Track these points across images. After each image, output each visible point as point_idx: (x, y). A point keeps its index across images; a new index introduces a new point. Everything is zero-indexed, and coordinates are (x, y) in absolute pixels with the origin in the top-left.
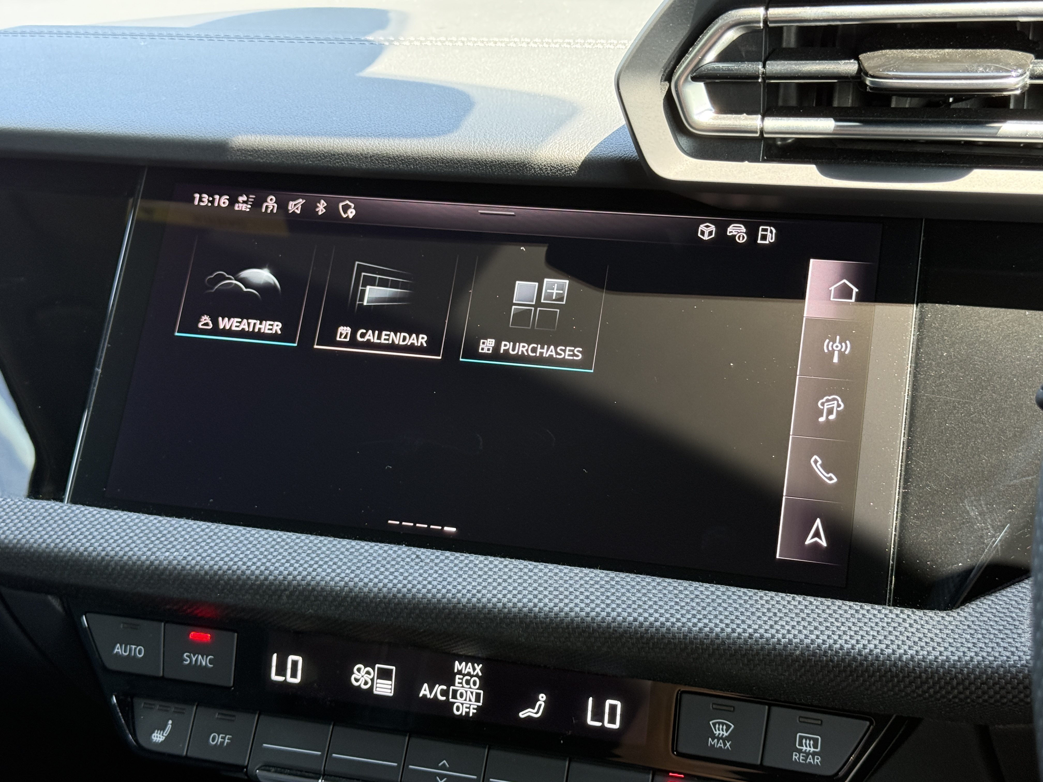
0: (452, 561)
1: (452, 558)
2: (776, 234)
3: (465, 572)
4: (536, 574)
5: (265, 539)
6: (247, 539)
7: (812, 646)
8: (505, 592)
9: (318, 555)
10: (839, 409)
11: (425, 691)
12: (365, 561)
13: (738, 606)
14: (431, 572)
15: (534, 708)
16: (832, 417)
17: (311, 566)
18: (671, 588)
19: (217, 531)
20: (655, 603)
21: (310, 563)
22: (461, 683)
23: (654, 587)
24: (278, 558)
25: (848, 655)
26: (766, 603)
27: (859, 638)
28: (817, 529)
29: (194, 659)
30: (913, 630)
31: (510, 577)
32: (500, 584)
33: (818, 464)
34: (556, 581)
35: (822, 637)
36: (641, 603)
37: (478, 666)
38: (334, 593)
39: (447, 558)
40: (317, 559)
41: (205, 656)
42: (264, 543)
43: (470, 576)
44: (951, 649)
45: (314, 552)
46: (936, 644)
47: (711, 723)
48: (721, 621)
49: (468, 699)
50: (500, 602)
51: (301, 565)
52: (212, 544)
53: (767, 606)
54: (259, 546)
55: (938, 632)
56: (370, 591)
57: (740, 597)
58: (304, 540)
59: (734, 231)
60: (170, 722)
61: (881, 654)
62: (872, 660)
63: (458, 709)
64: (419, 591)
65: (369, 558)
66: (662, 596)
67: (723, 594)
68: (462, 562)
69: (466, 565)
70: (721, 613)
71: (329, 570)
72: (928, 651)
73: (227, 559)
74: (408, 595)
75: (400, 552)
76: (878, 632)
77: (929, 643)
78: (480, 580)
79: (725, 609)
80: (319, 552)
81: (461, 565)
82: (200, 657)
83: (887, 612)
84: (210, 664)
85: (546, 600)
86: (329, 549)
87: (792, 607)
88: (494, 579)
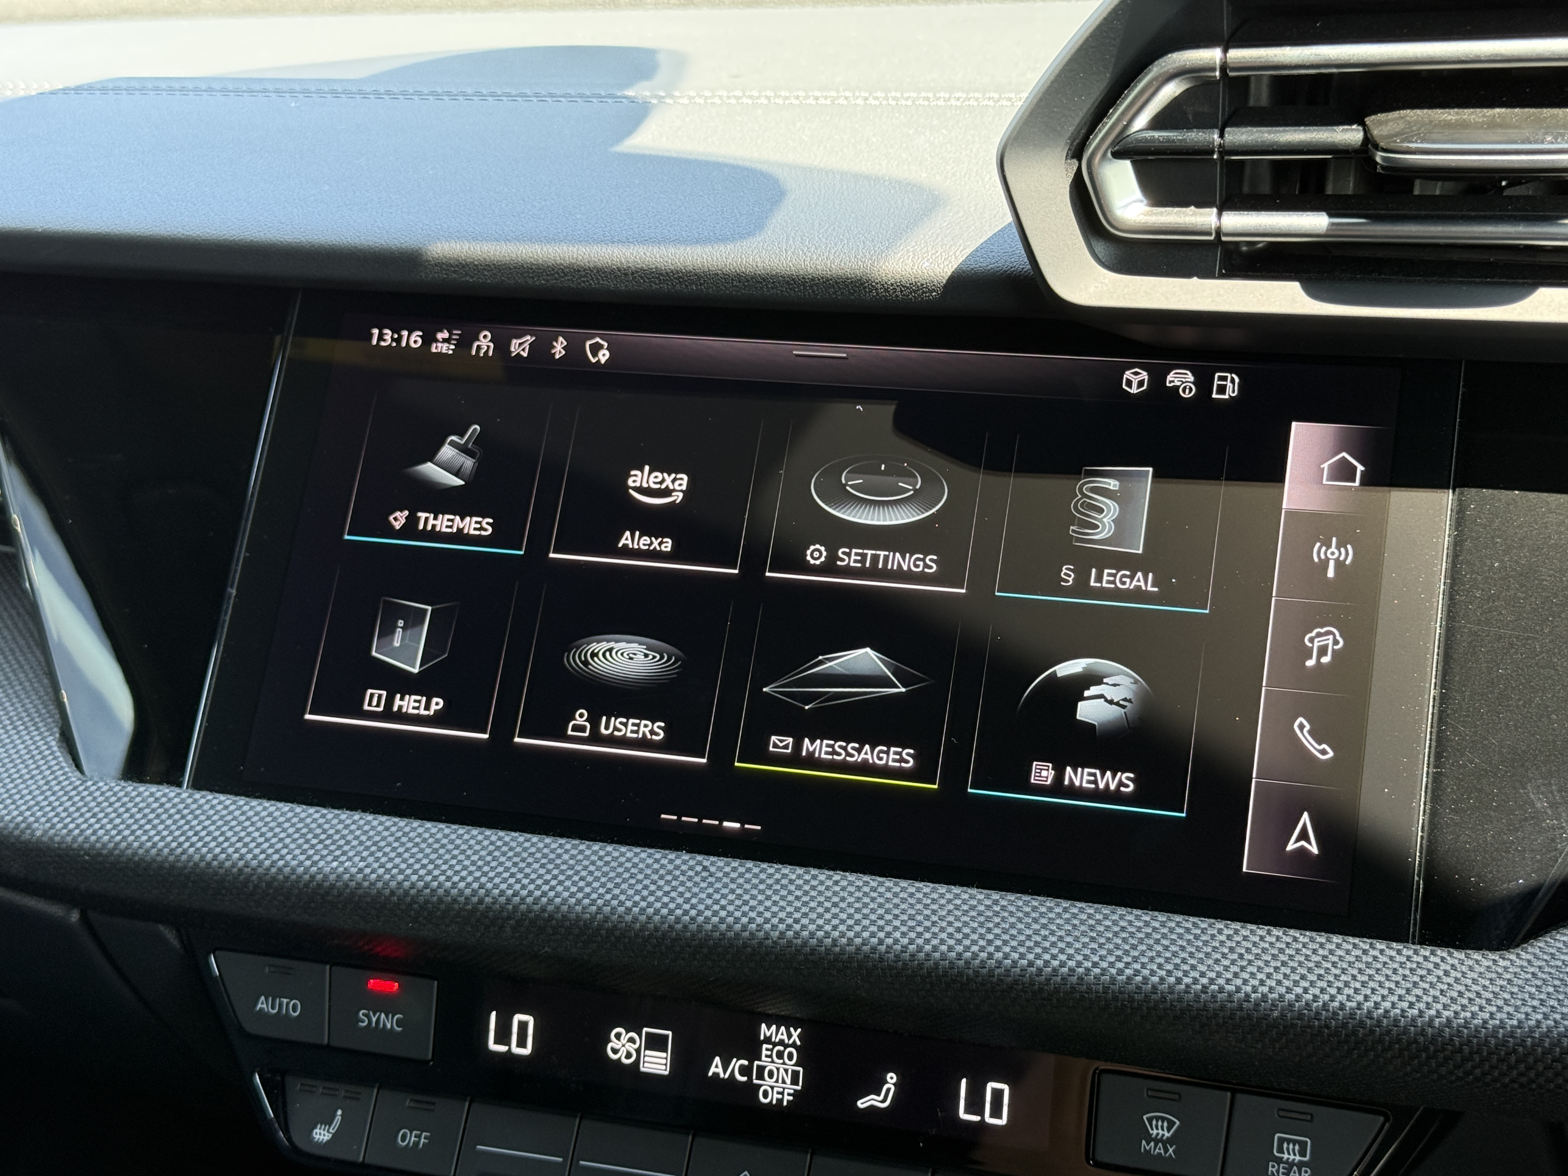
0: (756, 876)
1: (756, 870)
2: (1239, 383)
3: (776, 892)
4: (881, 895)
5: (479, 843)
6: (452, 842)
7: (1297, 1004)
8: (835, 922)
9: (557, 866)
10: (1336, 647)
11: (716, 1067)
12: (626, 875)
13: (1185, 944)
14: (725, 891)
15: (879, 1095)
16: (1326, 660)
17: (546, 882)
18: (1084, 917)
19: (407, 829)
20: (1061, 939)
21: (545, 878)
22: (770, 1056)
23: (1059, 915)
24: (497, 870)
25: (1352, 1019)
26: (1228, 939)
27: (1369, 992)
28: (1304, 827)
29: (374, 1019)
30: (1450, 980)
31: (843, 899)
32: (827, 910)
33: (1305, 731)
34: (912, 906)
35: (1312, 991)
36: (1039, 939)
37: (795, 1031)
38: (582, 923)
39: (749, 870)
40: (556, 872)
41: (390, 1016)
42: (478, 847)
43: (783, 898)
44: (1507, 1009)
45: (551, 861)
46: (1484, 1002)
47: (1145, 1117)
48: (1160, 966)
49: (780, 1081)
50: (829, 938)
51: (533, 881)
52: (401, 850)
53: (1229, 944)
54: (469, 852)
55: (1487, 983)
56: (635, 919)
57: (1188, 930)
58: (536, 843)
59: (1176, 380)
60: (339, 1112)
61: (1403, 1016)
62: (1388, 1026)
63: (766, 1094)
64: (707, 920)
65: (633, 871)
66: (1070, 928)
67: (1163, 925)
68: (770, 876)
69: (777, 881)
70: (1159, 954)
71: (574, 889)
72: (1472, 1013)
73: (422, 872)
74: (691, 926)
75: (678, 862)
76: (1397, 983)
77: (1474, 1000)
78: (798, 904)
79: (1166, 948)
80: (558, 861)
81: (769, 881)
82: (383, 1016)
83: (1410, 953)
84: (398, 1026)
85: (897, 935)
86: (573, 857)
87: (1267, 945)
88: (819, 902)
